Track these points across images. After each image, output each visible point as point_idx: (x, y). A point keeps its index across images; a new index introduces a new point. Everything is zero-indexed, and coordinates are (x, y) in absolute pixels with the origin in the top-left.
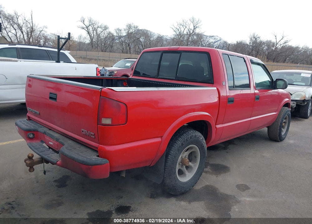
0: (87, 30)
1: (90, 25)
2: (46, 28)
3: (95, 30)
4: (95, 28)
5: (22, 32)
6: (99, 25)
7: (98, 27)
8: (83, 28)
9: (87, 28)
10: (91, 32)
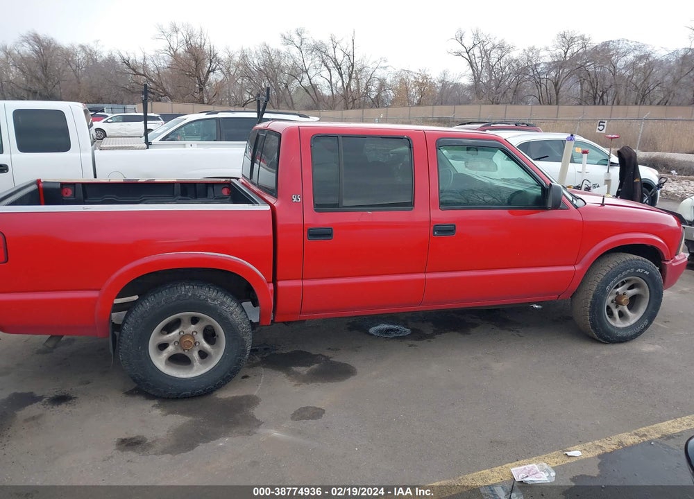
0: (467, 57)
1: (475, 45)
2: (385, 61)
3: (486, 54)
4: (486, 52)
5: (341, 75)
6: (496, 43)
7: (494, 47)
8: (459, 54)
9: (468, 53)
10: (477, 60)
